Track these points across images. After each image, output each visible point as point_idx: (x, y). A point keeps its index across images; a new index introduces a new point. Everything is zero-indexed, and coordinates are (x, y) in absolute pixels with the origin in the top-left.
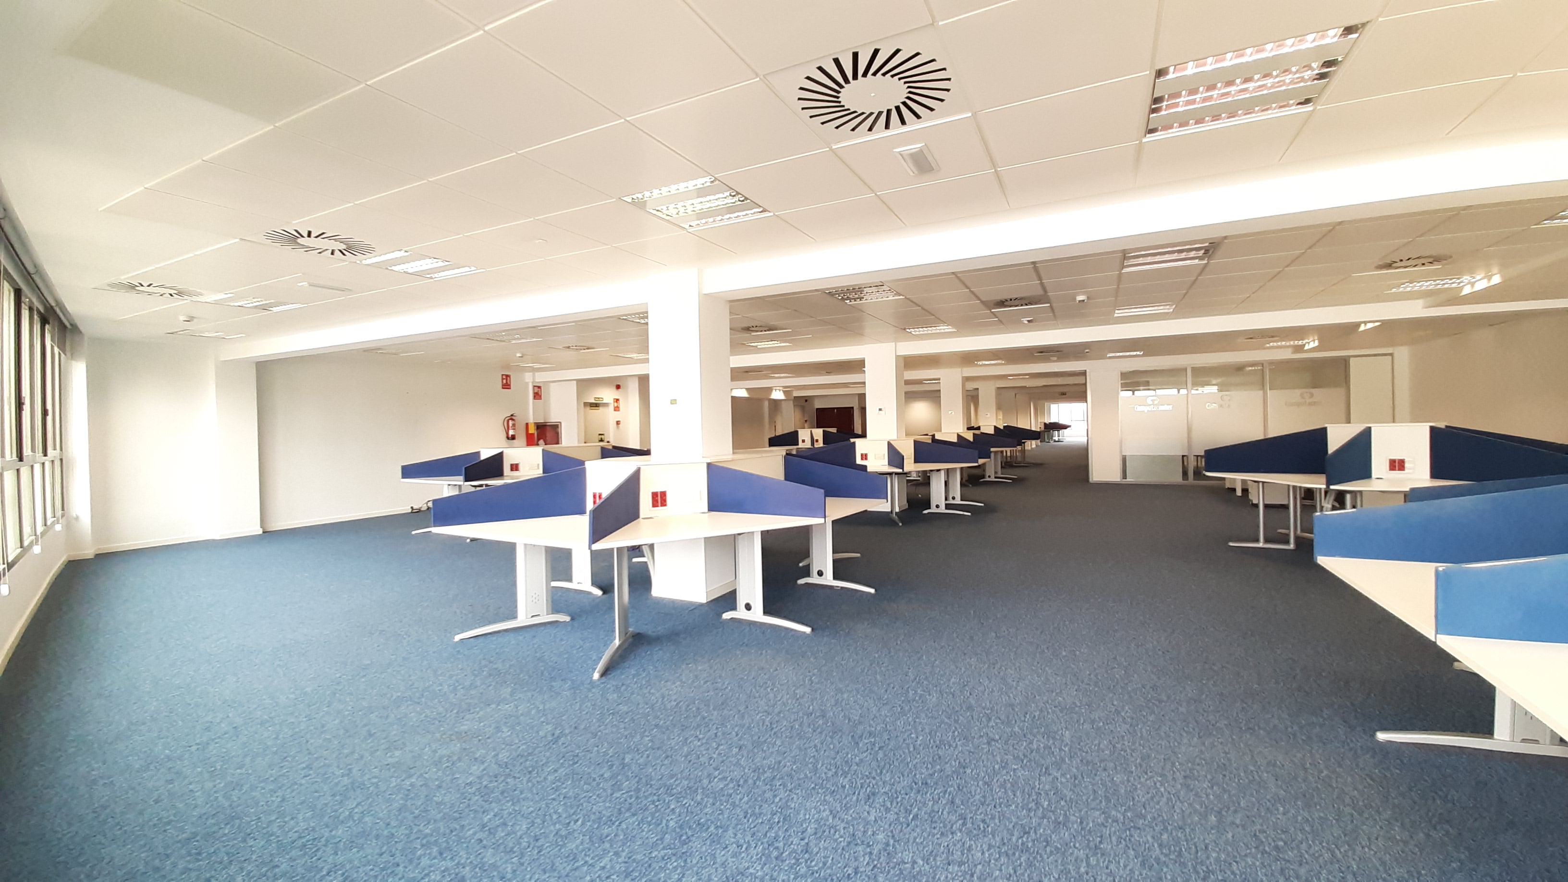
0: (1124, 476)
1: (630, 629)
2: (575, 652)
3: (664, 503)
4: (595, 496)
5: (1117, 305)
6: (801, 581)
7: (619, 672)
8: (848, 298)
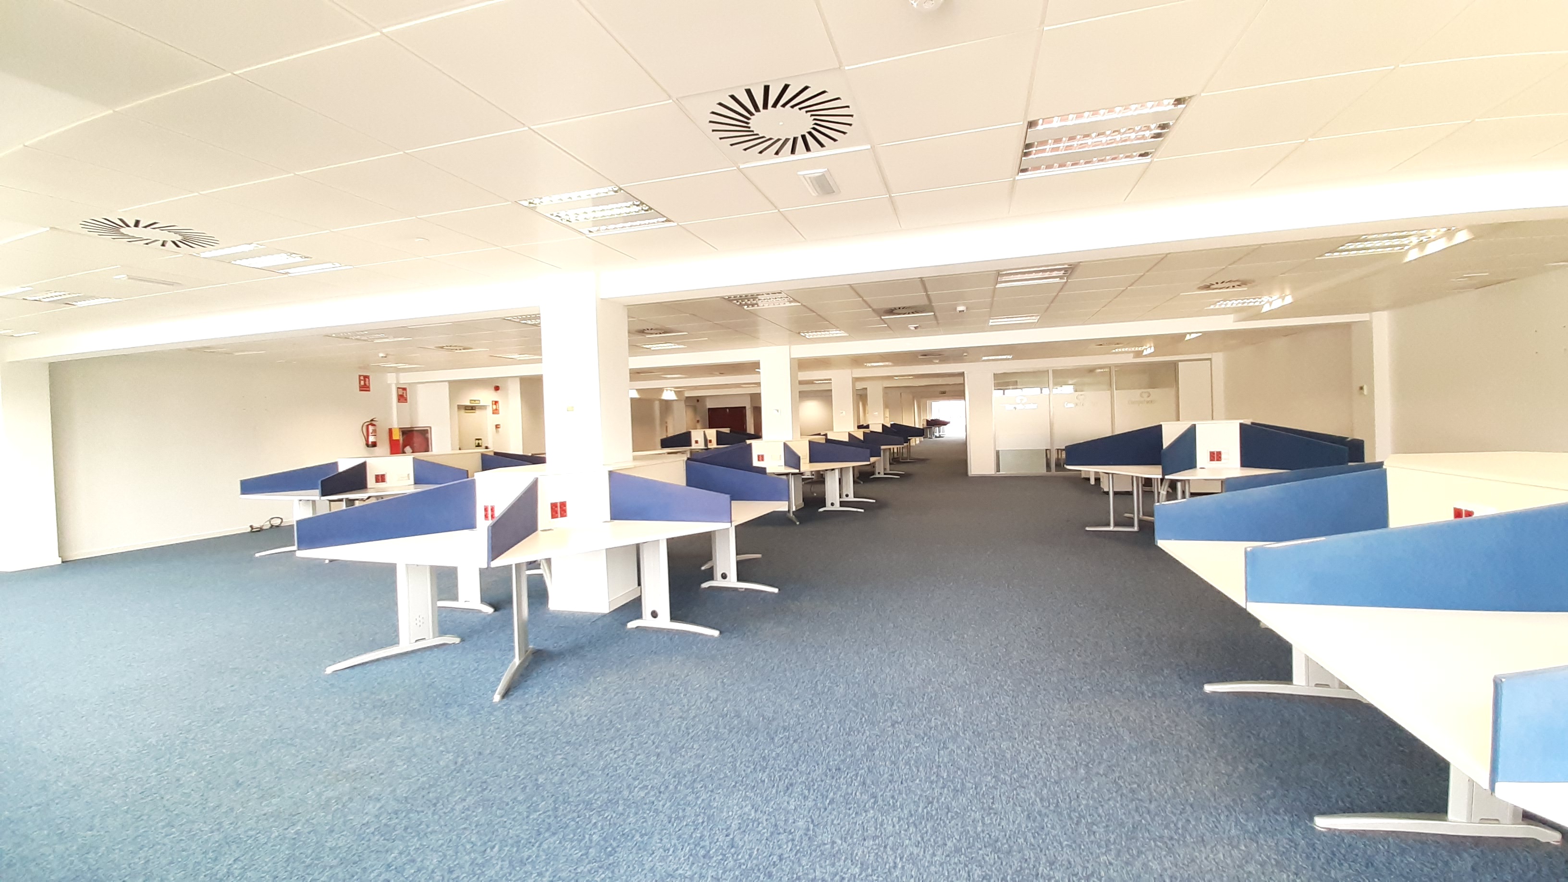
0: (998, 470)
1: (531, 646)
2: (469, 675)
3: (564, 513)
4: (486, 510)
5: (991, 315)
6: (705, 585)
7: (521, 692)
8: (746, 304)
